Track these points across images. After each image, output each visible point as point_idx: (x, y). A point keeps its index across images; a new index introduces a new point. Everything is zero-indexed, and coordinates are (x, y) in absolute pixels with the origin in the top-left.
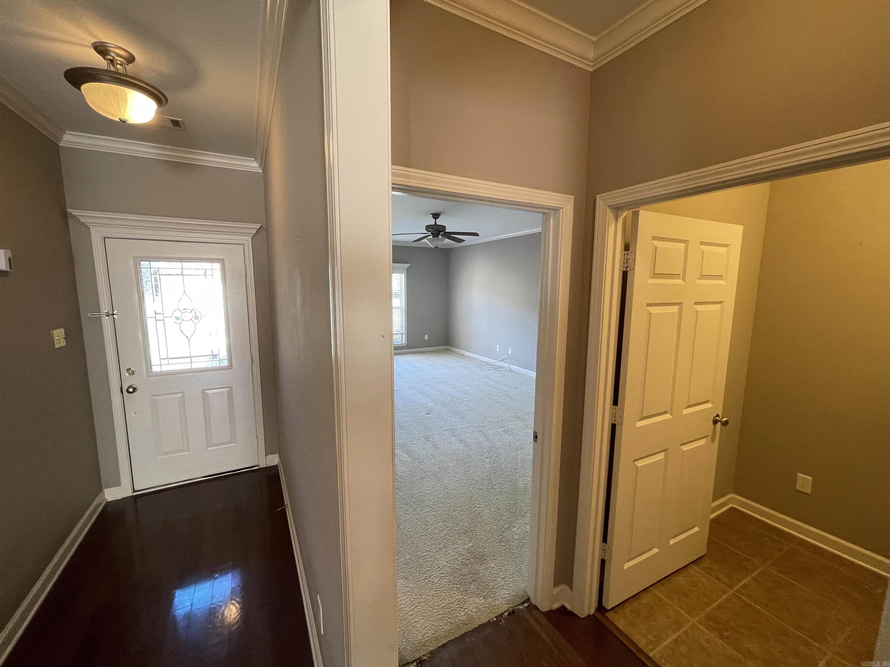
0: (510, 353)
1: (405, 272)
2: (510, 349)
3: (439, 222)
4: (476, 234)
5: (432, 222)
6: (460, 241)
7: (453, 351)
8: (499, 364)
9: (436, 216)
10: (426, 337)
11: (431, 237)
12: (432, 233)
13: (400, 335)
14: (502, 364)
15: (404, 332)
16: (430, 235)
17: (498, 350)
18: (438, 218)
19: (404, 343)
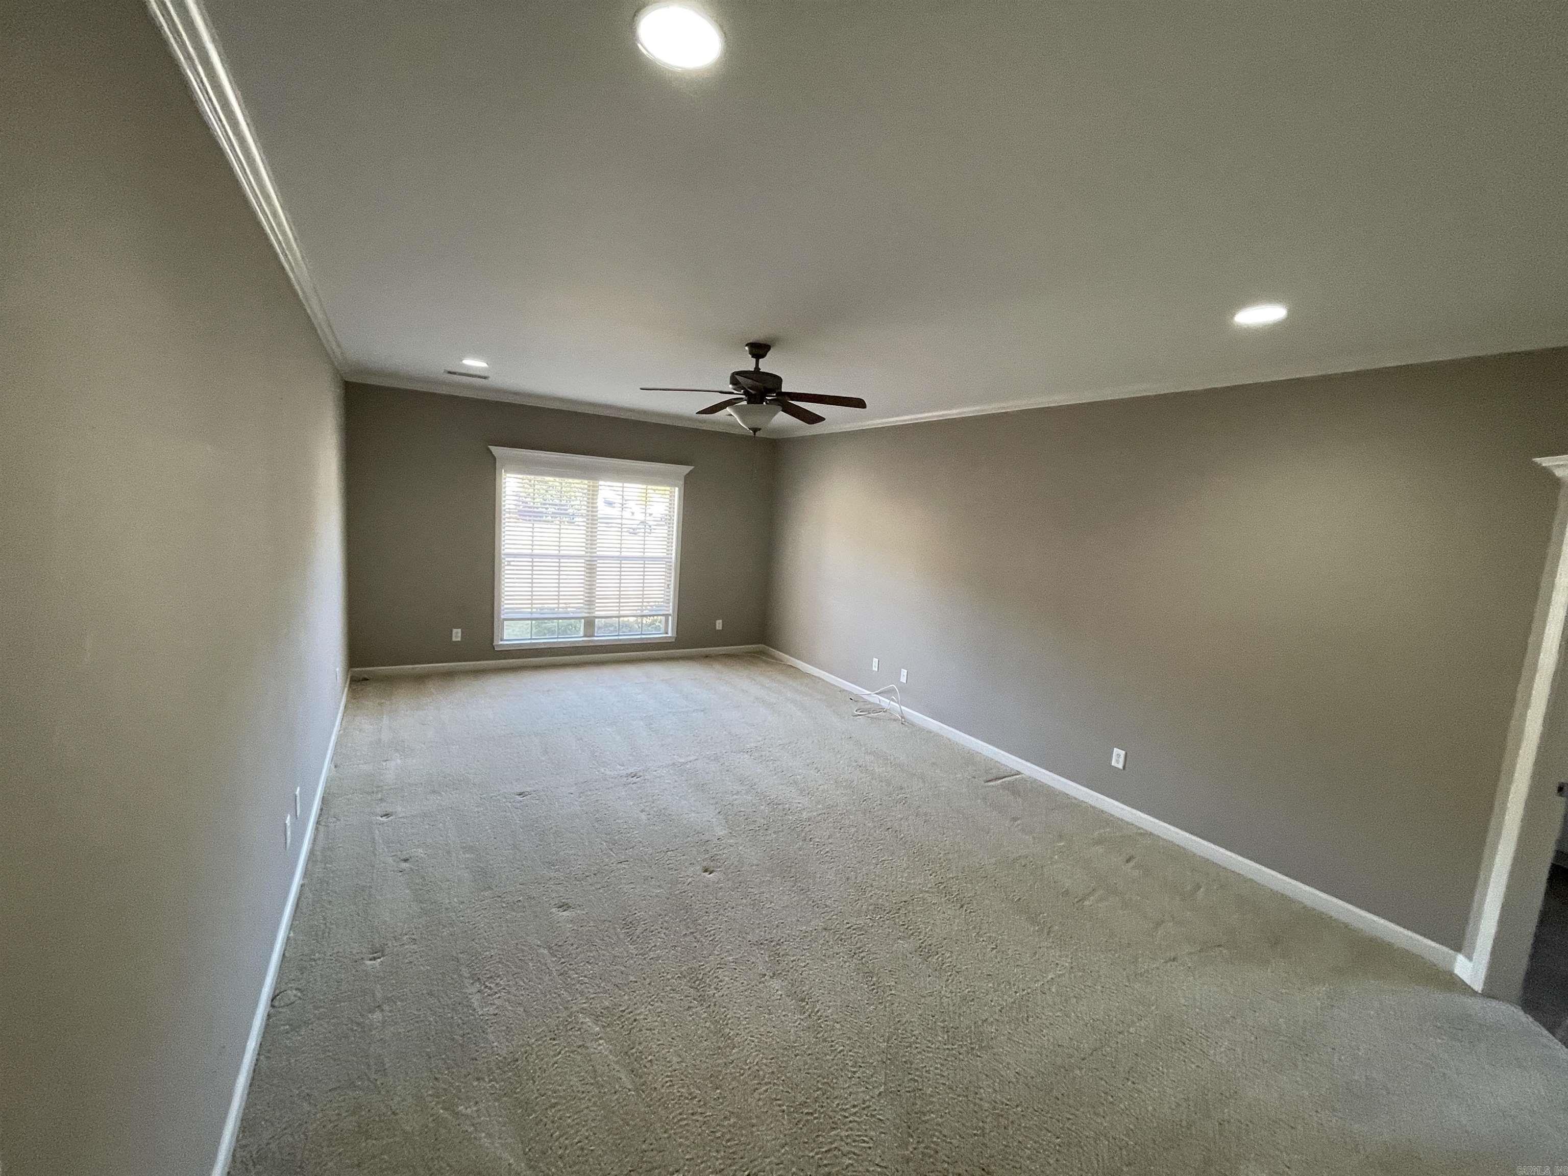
0: (903, 680)
1: (682, 483)
2: (904, 672)
3: (766, 365)
4: (859, 403)
5: (749, 364)
6: (814, 419)
7: (773, 657)
8: (875, 699)
9: (759, 350)
10: (719, 624)
11: (745, 403)
12: (746, 393)
13: (663, 618)
14: (885, 702)
15: (671, 612)
16: (741, 399)
17: (876, 669)
18: (763, 356)
19: (670, 635)
